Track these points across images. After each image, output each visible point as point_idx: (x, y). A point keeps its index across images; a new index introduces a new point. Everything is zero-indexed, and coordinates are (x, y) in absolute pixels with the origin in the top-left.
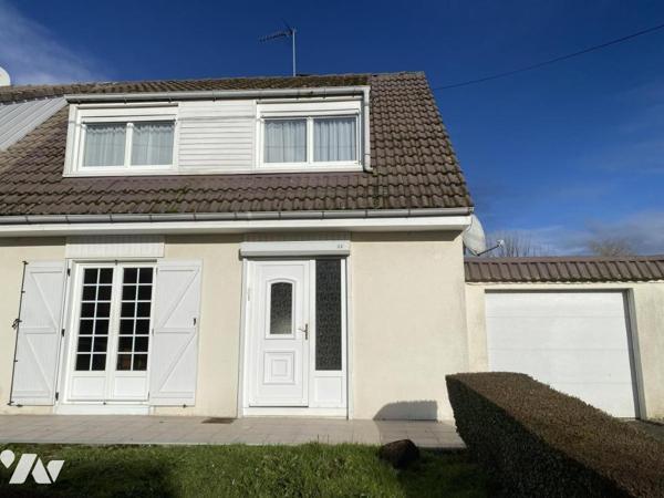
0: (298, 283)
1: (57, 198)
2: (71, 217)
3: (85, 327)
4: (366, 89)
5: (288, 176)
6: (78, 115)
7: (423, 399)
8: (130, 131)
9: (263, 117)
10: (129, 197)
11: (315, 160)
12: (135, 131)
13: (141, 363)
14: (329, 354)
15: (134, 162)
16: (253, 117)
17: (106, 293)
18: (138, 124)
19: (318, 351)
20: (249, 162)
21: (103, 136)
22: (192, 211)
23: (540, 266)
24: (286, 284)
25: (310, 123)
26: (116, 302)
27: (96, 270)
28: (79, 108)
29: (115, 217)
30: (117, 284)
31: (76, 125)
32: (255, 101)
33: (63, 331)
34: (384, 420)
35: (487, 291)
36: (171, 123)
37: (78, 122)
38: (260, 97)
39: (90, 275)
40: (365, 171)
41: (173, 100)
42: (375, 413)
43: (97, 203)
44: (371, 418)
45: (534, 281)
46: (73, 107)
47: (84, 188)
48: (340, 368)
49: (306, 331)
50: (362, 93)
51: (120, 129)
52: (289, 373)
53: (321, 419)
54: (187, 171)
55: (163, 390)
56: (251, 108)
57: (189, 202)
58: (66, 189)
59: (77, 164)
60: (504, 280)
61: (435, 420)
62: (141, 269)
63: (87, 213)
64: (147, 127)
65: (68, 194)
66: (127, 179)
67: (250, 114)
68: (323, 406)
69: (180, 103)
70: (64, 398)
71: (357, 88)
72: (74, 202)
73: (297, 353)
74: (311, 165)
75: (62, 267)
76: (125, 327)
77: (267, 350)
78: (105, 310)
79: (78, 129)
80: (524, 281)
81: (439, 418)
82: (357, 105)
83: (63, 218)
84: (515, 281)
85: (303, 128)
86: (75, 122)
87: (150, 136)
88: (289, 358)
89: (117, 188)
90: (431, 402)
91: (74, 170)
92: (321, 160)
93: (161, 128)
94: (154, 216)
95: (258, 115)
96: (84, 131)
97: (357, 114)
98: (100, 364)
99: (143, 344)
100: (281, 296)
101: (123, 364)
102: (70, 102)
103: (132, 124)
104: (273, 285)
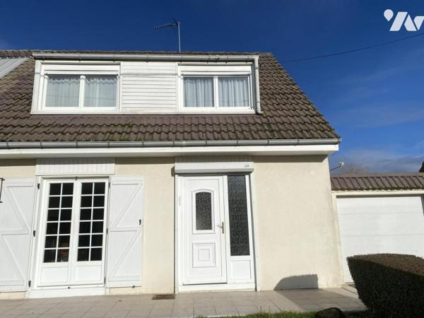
0: (215, 193)
1: (30, 130)
2: (44, 144)
3: (51, 228)
4: (256, 58)
5: (204, 116)
6: (42, 69)
7: (308, 274)
8: (83, 82)
9: (182, 75)
10: (88, 130)
11: (220, 106)
12: (86, 82)
13: (97, 255)
14: (240, 244)
15: (87, 104)
16: (176, 74)
17: (68, 202)
18: (88, 77)
19: (232, 242)
20: (174, 106)
21: (61, 85)
22: (140, 140)
23: (371, 179)
24: (206, 193)
25: (216, 81)
26: (76, 208)
27: (60, 185)
28: (43, 64)
29: (80, 144)
30: (77, 196)
31: (41, 76)
32: (177, 63)
33: (34, 232)
34: (282, 290)
35: (338, 197)
36: (114, 77)
37: (42, 73)
38: (181, 61)
39: (54, 189)
40: (257, 113)
41: (117, 60)
42: (275, 285)
43: (63, 133)
44: (272, 289)
45: (368, 189)
46: (38, 62)
47: (49, 122)
48: (248, 254)
49: (223, 227)
50: (253, 61)
51: (75, 80)
52: (211, 259)
53: (236, 291)
54: (128, 111)
55: (116, 275)
56: (174, 68)
57: (136, 134)
58: (36, 123)
59: (41, 105)
60: (349, 189)
61: (317, 288)
62: (96, 183)
63: (57, 140)
64: (95, 80)
65: (37, 127)
66: (82, 116)
67: (174, 72)
68: (237, 281)
69: (122, 63)
70: (34, 285)
71: (250, 57)
72: (45, 132)
73: (216, 244)
74: (218, 109)
75: (34, 182)
76: (84, 227)
77: (194, 242)
78: (67, 215)
79: (42, 78)
80: (362, 189)
81: (320, 287)
82: (249, 68)
83: (38, 144)
84: (355, 189)
85: (210, 84)
86: (39, 73)
87: (98, 86)
88: (211, 248)
89: (77, 123)
90: (313, 275)
91: (39, 109)
92: (223, 106)
93: (106, 80)
94: (111, 143)
95: (180, 74)
96: (46, 81)
97: (249, 75)
98: (64, 256)
99: (98, 240)
100: (203, 202)
101: (82, 256)
102: (36, 58)
103: (84, 77)
104: (197, 194)
